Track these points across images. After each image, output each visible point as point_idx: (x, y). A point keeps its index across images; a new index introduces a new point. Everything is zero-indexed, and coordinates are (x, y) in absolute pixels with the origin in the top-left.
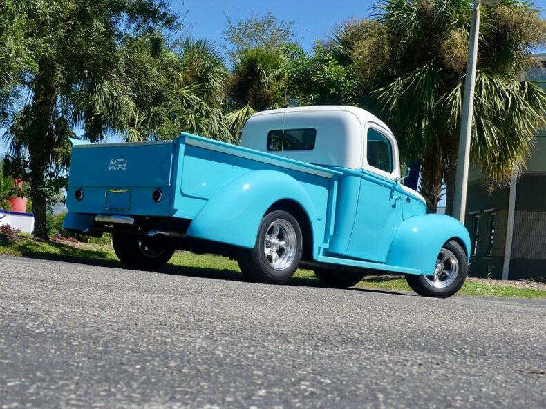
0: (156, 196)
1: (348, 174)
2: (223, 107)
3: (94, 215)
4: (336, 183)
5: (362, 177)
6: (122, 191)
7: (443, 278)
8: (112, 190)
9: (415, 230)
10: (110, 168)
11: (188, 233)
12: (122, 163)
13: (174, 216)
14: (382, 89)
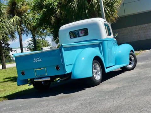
0: (57, 68)
1: (104, 41)
2: (8, 18)
3: (34, 79)
4: (101, 45)
5: (107, 40)
6: (42, 69)
7: (130, 64)
8: (38, 69)
9: (120, 52)
10: (34, 62)
11: (72, 78)
12: (39, 59)
13: (66, 73)
14: (71, 3)
